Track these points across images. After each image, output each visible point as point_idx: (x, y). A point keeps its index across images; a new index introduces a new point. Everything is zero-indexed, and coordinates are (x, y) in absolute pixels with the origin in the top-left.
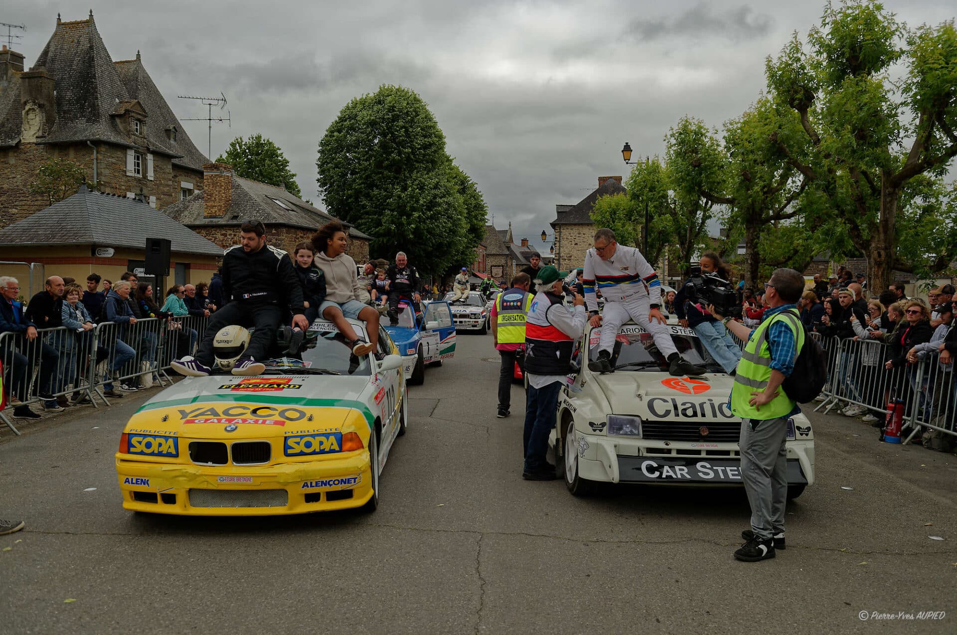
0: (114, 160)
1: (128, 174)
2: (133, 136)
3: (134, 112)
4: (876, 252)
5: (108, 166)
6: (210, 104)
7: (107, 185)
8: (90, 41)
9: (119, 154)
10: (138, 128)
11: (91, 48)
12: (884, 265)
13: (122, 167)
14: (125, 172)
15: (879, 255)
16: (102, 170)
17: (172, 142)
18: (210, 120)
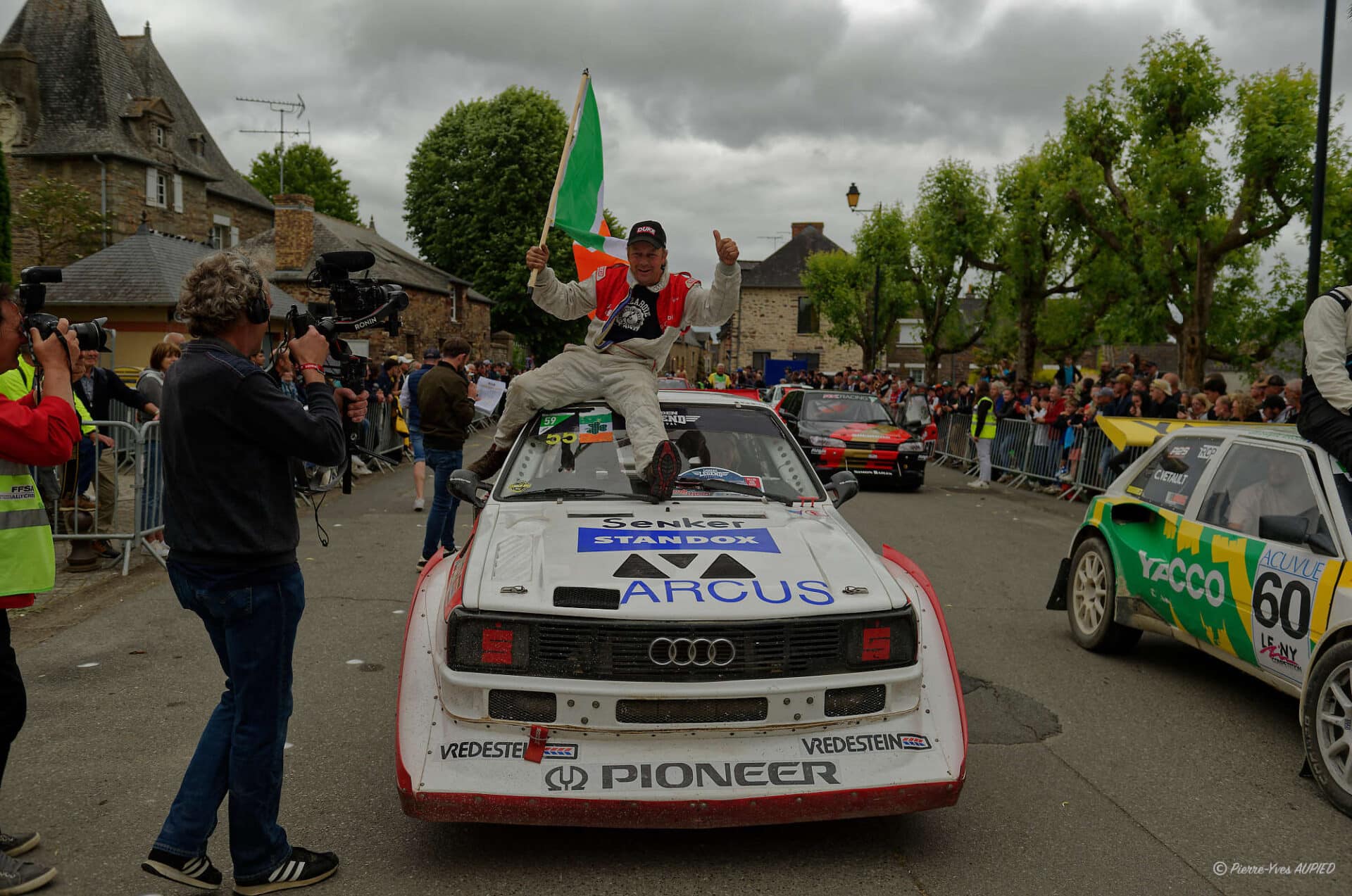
0: (129, 184)
1: (149, 203)
2: (155, 150)
3: (156, 115)
4: (1189, 338)
5: (123, 191)
6: (282, 111)
7: (120, 218)
8: (89, 8)
9: (137, 174)
10: (161, 137)
11: (91, 18)
12: (1198, 353)
13: (140, 193)
14: (145, 200)
15: (1193, 341)
16: (115, 197)
17: (199, 157)
18: (282, 132)
